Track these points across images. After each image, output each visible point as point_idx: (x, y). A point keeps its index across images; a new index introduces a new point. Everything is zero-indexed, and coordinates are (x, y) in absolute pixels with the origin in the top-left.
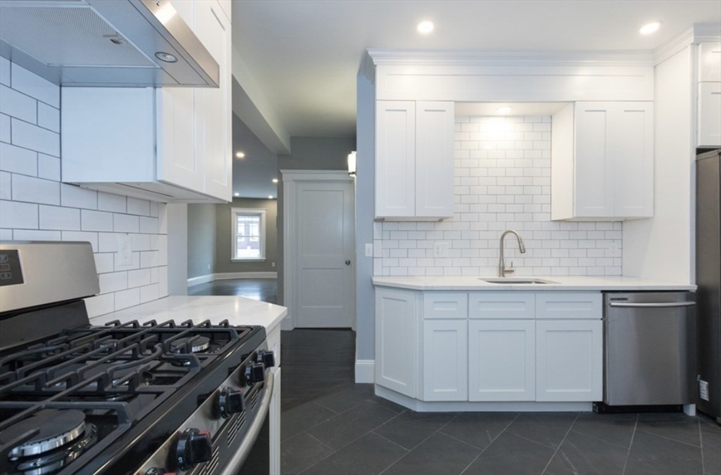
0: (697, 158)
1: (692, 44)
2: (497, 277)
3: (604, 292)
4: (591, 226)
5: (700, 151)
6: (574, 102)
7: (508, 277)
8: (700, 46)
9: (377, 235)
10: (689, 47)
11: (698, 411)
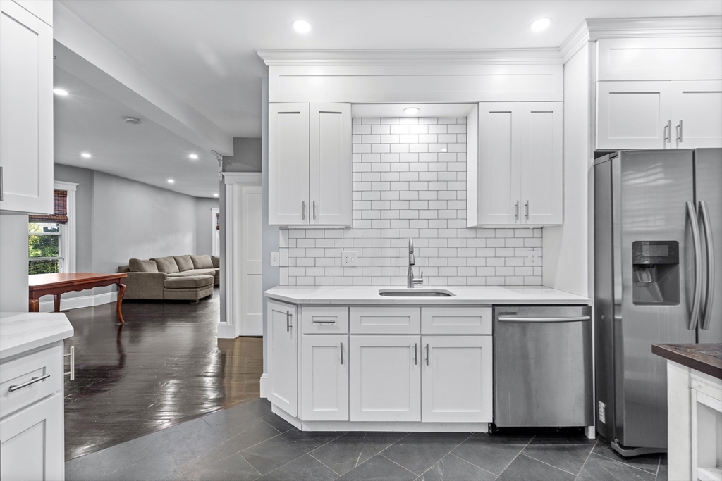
0: (594, 162)
1: (589, 41)
2: (406, 288)
3: (494, 306)
4: (511, 233)
5: (598, 154)
6: (478, 103)
7: (417, 287)
8: (598, 42)
9: (282, 243)
10: (587, 43)
11: (597, 434)
